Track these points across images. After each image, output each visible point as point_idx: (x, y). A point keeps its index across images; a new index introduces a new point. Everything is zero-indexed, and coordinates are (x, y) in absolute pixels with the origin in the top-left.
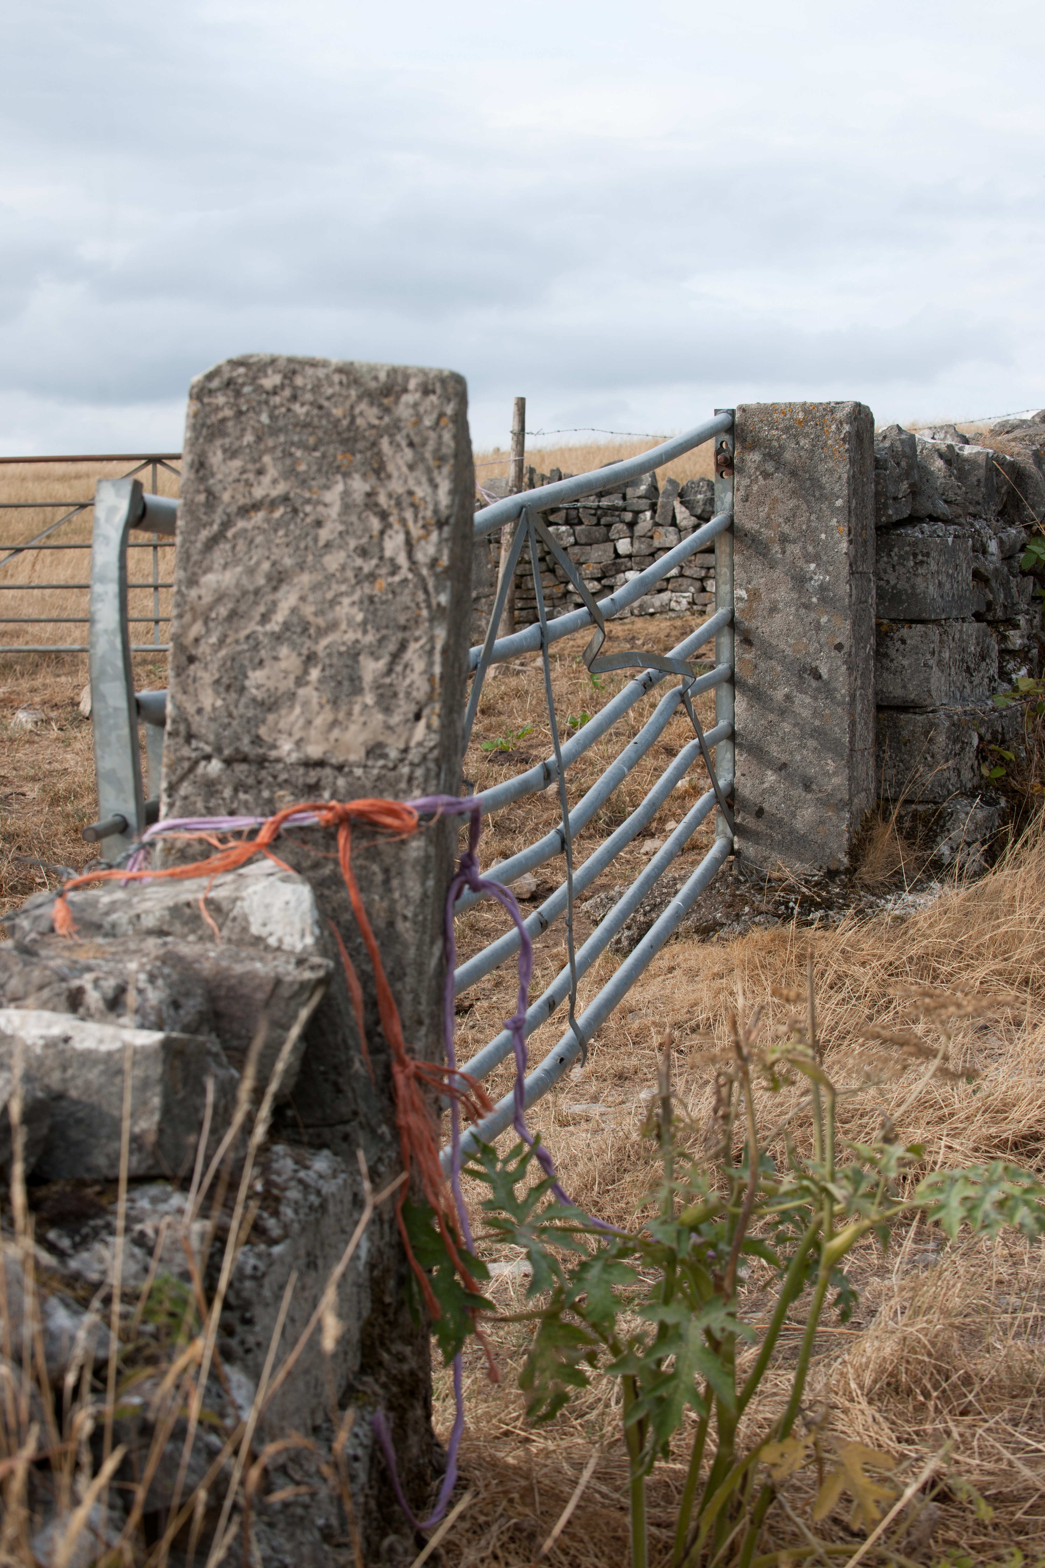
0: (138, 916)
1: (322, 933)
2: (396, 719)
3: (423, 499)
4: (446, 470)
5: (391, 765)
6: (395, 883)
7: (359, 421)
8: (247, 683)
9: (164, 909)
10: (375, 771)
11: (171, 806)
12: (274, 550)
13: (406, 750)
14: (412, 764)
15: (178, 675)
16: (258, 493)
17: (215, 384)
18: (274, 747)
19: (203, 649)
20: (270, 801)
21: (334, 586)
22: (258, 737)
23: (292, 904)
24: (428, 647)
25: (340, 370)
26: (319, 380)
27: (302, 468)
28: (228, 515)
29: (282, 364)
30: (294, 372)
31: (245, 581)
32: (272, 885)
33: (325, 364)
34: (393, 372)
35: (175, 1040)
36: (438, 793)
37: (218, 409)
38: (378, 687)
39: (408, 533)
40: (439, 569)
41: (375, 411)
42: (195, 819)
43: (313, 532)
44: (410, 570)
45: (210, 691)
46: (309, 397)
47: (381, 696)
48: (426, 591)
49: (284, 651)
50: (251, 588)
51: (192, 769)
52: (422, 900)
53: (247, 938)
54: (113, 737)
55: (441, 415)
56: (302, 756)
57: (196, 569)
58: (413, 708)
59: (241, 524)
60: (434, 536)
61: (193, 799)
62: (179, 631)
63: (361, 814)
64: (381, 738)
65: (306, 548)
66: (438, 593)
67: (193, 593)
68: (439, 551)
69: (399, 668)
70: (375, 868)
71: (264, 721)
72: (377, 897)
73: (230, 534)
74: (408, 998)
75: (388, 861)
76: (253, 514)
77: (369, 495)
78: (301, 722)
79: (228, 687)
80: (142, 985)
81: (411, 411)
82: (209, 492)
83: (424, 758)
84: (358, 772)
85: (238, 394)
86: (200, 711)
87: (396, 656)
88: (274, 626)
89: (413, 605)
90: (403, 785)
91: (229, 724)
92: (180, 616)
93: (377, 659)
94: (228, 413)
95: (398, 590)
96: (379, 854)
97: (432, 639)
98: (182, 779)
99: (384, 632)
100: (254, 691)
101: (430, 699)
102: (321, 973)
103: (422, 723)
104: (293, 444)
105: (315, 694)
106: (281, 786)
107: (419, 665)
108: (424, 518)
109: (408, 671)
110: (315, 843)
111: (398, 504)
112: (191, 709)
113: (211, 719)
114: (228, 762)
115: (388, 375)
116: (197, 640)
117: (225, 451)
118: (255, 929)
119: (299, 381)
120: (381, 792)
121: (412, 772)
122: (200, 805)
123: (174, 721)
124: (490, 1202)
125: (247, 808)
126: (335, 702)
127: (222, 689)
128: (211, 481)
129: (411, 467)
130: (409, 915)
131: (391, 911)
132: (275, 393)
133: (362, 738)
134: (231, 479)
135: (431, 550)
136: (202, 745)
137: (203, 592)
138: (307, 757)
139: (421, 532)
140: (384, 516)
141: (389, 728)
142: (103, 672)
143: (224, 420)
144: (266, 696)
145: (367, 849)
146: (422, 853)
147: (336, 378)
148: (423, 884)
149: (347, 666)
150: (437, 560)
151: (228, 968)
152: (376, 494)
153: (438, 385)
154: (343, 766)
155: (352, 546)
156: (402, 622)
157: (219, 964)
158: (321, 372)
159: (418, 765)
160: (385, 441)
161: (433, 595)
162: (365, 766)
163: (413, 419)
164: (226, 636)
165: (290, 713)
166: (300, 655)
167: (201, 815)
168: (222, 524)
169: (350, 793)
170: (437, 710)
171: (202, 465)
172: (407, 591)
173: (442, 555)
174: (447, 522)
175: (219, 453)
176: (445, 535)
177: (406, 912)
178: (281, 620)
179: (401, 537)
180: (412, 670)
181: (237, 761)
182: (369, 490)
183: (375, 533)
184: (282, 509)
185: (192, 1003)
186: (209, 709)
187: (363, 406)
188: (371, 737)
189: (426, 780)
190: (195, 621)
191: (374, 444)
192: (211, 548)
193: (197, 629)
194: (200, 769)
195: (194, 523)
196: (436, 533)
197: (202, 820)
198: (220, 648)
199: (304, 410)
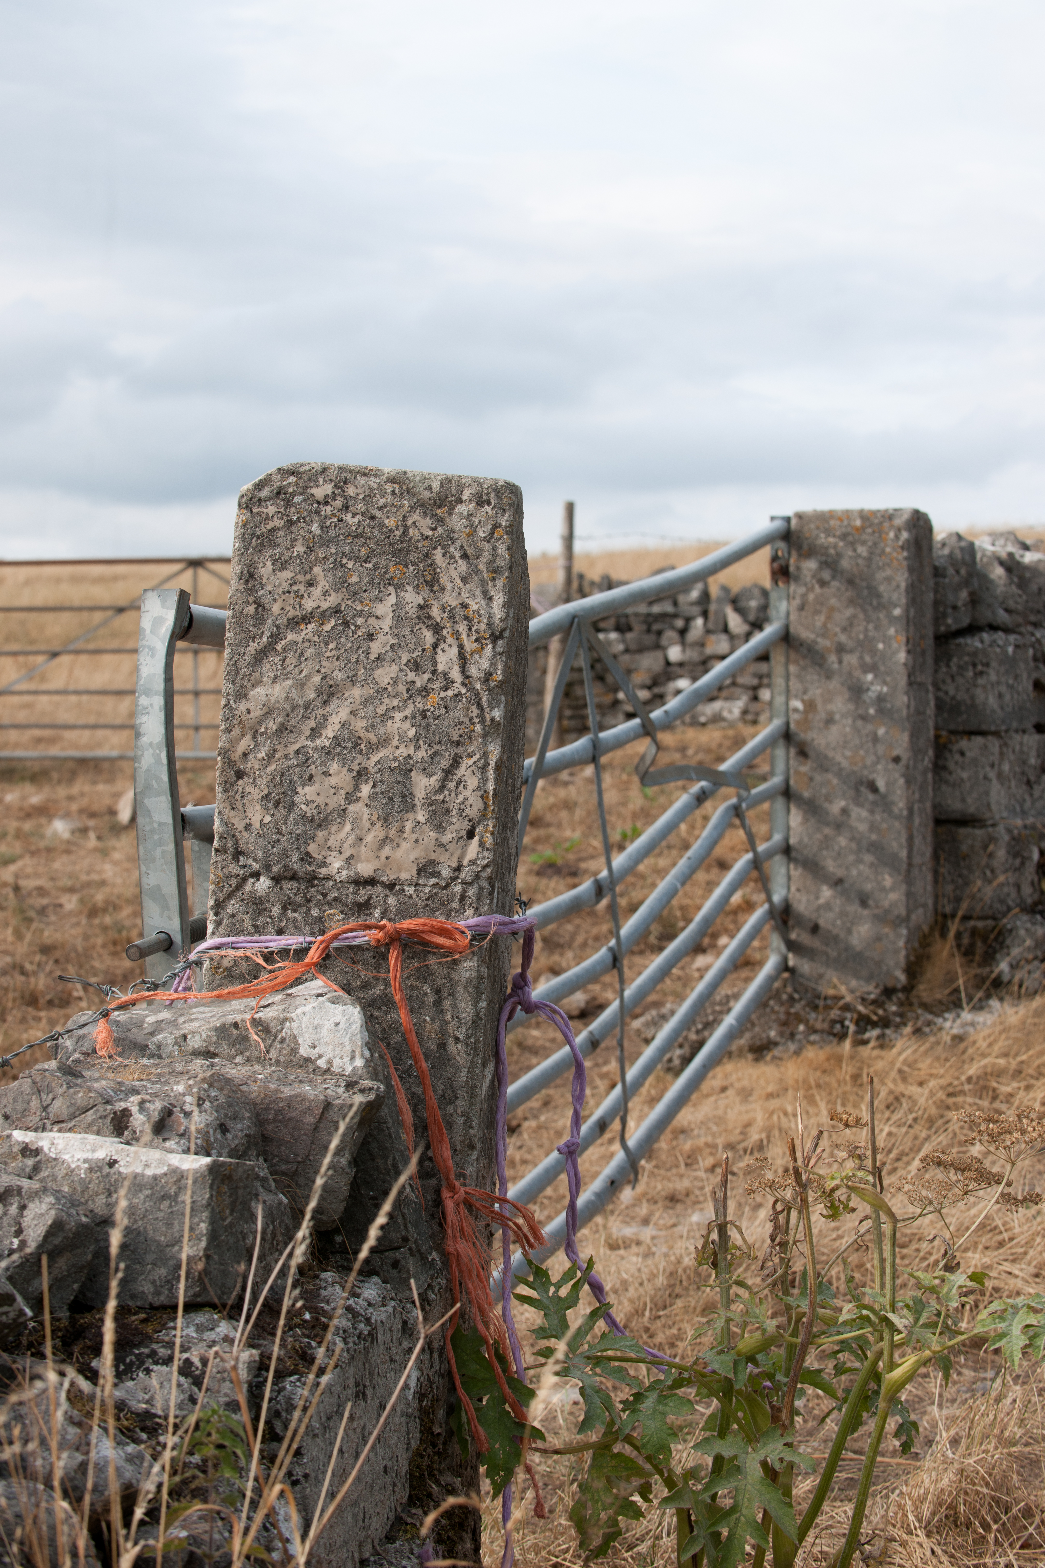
0: (185, 1037)
1: (372, 1055)
2: (448, 837)
3: (478, 611)
4: (500, 583)
5: (443, 884)
6: (447, 1004)
7: (412, 532)
8: (297, 799)
9: (210, 1029)
10: (427, 890)
11: (218, 924)
12: (325, 663)
13: (458, 869)
14: (464, 883)
15: (226, 791)
16: (309, 605)
17: (265, 493)
18: (324, 864)
19: (252, 764)
20: (320, 919)
21: (386, 701)
22: (307, 854)
23: (342, 1025)
24: (481, 764)
25: (392, 480)
26: (372, 490)
27: (354, 579)
28: (278, 627)
29: (333, 473)
31: (294, 695)
33: (377, 473)
34: (447, 481)
35: (223, 1164)
36: (491, 912)
37: (268, 518)
38: (430, 805)
39: (461, 647)
40: (493, 684)
41: (428, 521)
42: (243, 938)
43: (364, 645)
44: (463, 684)
45: (258, 807)
46: (361, 507)
47: (434, 812)
48: (480, 706)
49: (334, 767)
50: (301, 702)
51: (239, 887)
52: (474, 1022)
53: (295, 1060)
54: (158, 853)
55: (496, 526)
56: (352, 873)
57: (245, 682)
58: (466, 825)
59: (291, 637)
60: (488, 650)
61: (240, 917)
62: (228, 746)
63: (412, 933)
64: (433, 856)
65: (357, 661)
66: (492, 709)
67: (242, 707)
68: (493, 664)
69: (452, 785)
70: (426, 988)
71: (313, 839)
72: (428, 1019)
73: (279, 647)
74: (460, 1121)
75: (440, 981)
76: (303, 626)
77: (421, 607)
78: (352, 839)
79: (277, 803)
80: (187, 1108)
81: (465, 522)
82: (259, 604)
83: (477, 876)
84: (410, 890)
85: (288, 503)
86: (248, 827)
87: (448, 773)
88: (323, 741)
89: (466, 720)
90: (455, 904)
91: (278, 841)
92: (229, 730)
93: (430, 775)
94: (278, 522)
95: (452, 706)
96: (431, 974)
97: (485, 755)
98: (229, 897)
99: (437, 747)
100: (303, 807)
101: (483, 816)
102: (372, 1097)
103: (476, 841)
104: (344, 553)
105: (366, 810)
106: (330, 904)
107: (473, 782)
109: (461, 787)
110: (365, 963)
111: (452, 617)
112: (239, 825)
113: (259, 835)
114: (277, 880)
115: (441, 485)
116: (245, 755)
117: (274, 562)
118: (304, 1051)
119: (351, 491)
120: (433, 911)
121: (465, 891)
122: (247, 923)
123: (221, 838)
124: (542, 1329)
125: (296, 927)
126: (386, 819)
127: (270, 805)
128: (261, 592)
129: (465, 580)
130: (461, 1037)
131: (443, 1032)
132: (327, 503)
133: (413, 856)
134: (280, 591)
135: (485, 664)
136: (250, 862)
137: (252, 706)
138: (358, 874)
139: (475, 646)
140: (437, 629)
141: (442, 845)
142: (148, 787)
143: (274, 530)
144: (315, 812)
145: (418, 970)
146: (474, 974)
147: (389, 488)
148: (475, 1005)
149: (399, 783)
150: (491, 674)
151: (277, 1091)
152: (429, 606)
153: (492, 495)
154: (395, 885)
155: (404, 659)
156: (456, 737)
157: (267, 1087)
158: (373, 482)
159: (471, 884)
160: (438, 553)
161: (487, 710)
162: (417, 885)
163: (467, 530)
164: (275, 751)
165: (340, 830)
166: (351, 770)
167: (249, 934)
168: (272, 636)
169: (401, 912)
170: (490, 828)
171: (251, 575)
172: (460, 705)
173: (496, 669)
174: (501, 636)
175: (269, 563)
176: (499, 649)
177: (458, 1034)
178: (331, 734)
179: (455, 650)
180: (465, 787)
181: (286, 878)
182: (421, 602)
183: (428, 646)
184: (333, 622)
185: (239, 1126)
186: (258, 825)
187: (416, 517)
188: (423, 854)
189: (478, 899)
190: (243, 735)
191: (427, 556)
192: (260, 661)
193: (245, 743)
194: (248, 887)
195: (243, 635)
196: (490, 647)
197: (250, 938)
198: (269, 763)
199: (356, 520)
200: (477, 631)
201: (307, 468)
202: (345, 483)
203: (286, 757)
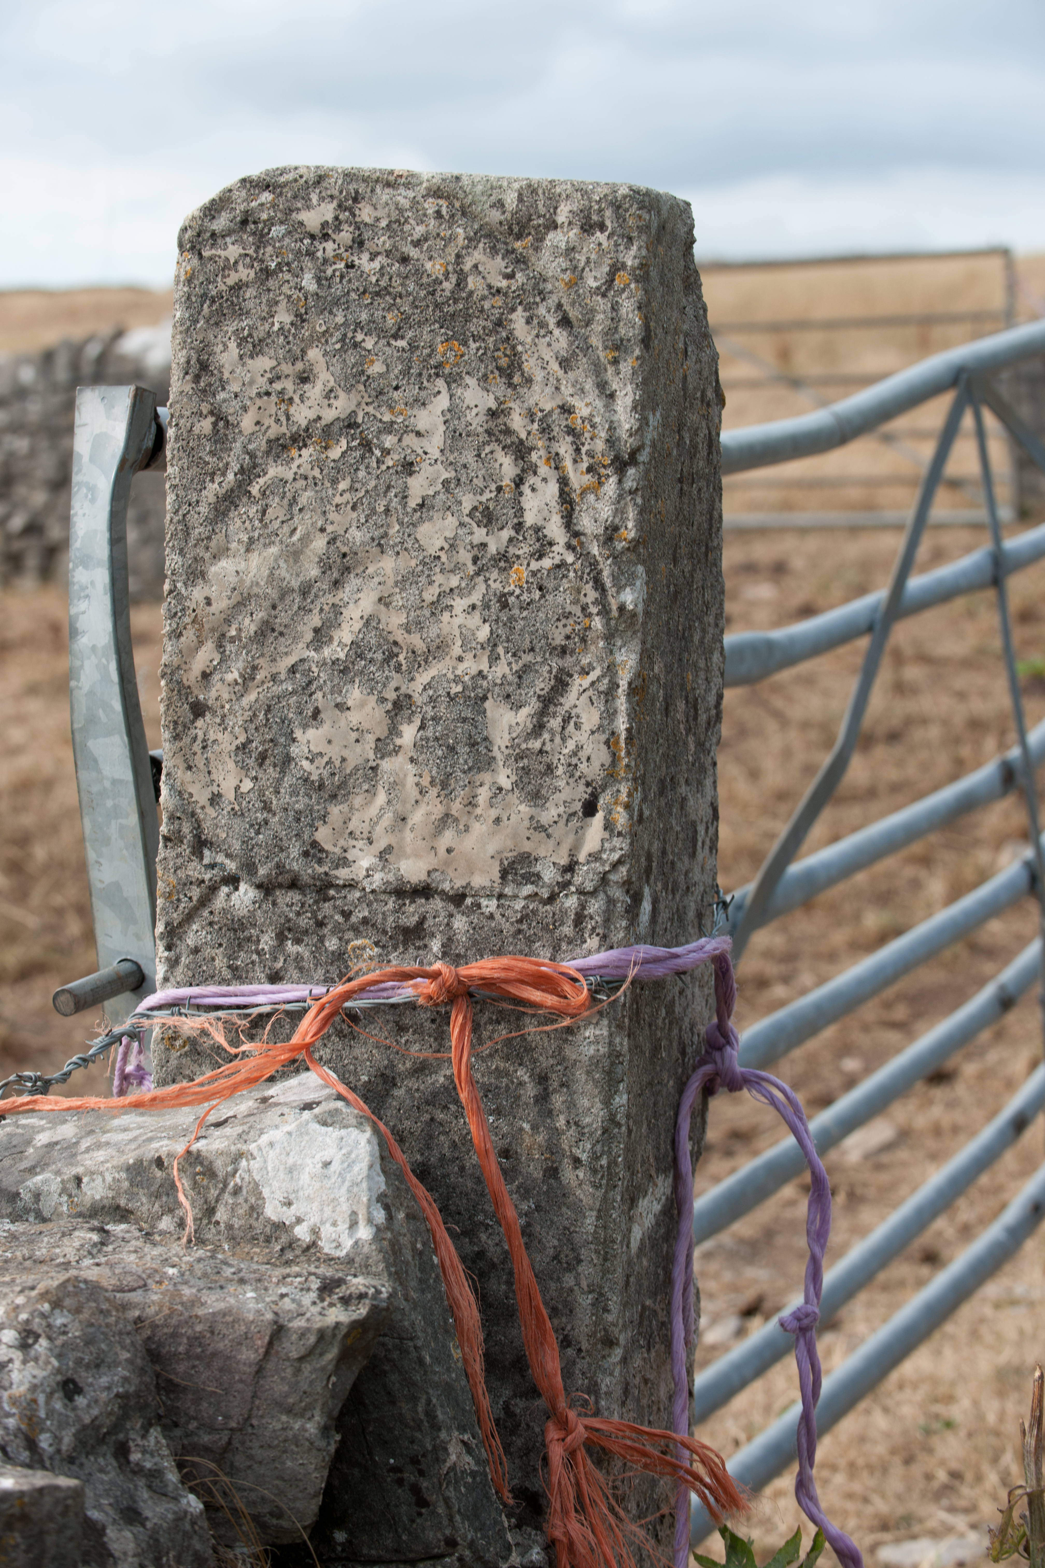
1: (390, 1217)
2: (550, 814)
3: (590, 418)
4: (627, 367)
5: (545, 894)
6: (558, 1100)
7: (472, 282)
8: (294, 750)
9: (119, 1169)
10: (519, 905)
11: (173, 963)
12: (332, 516)
13: (570, 868)
14: (581, 892)
15: (176, 737)
16: (302, 415)
17: (221, 223)
18: (343, 862)
19: (217, 691)
20: (339, 956)
21: (439, 578)
22: (315, 844)
23: (335, 1167)
24: (604, 685)
25: (436, 193)
26: (401, 211)
27: (377, 368)
28: (252, 455)
29: (334, 185)
30: (356, 198)
31: (283, 572)
32: (302, 1130)
33: (407, 181)
34: (529, 192)
36: (626, 943)
37: (228, 267)
38: (519, 757)
39: (563, 481)
40: (620, 546)
41: (499, 263)
42: (213, 989)
43: (398, 483)
44: (569, 547)
45: (231, 765)
46: (383, 241)
47: (526, 770)
48: (599, 585)
49: (355, 694)
50: (295, 584)
51: (205, 901)
52: (605, 1131)
55: (616, 268)
56: (391, 877)
57: (201, 552)
58: (581, 793)
59: (274, 471)
60: (610, 487)
61: (208, 952)
62: (176, 661)
63: (488, 983)
64: (527, 847)
65: (387, 511)
66: (620, 589)
67: (198, 594)
68: (619, 511)
69: (555, 723)
70: (522, 1074)
71: (324, 818)
72: (526, 1126)
73: (255, 490)
75: (545, 1062)
76: (294, 453)
77: (493, 414)
78: (388, 818)
79: (262, 758)
81: (563, 262)
82: (219, 417)
83: (604, 879)
85: (261, 239)
86: (215, 799)
87: (548, 702)
88: (335, 651)
89: (577, 610)
90: (567, 930)
91: (266, 822)
92: (177, 634)
93: (517, 707)
94: (245, 273)
95: (550, 584)
96: (529, 1050)
97: (611, 670)
98: (189, 918)
99: (527, 658)
100: (305, 764)
101: (611, 776)
102: (363, 1311)
103: (599, 819)
104: (358, 325)
105: (411, 769)
106: (355, 929)
107: (590, 717)
108: (590, 454)
109: (571, 727)
110: (419, 1030)
111: (546, 429)
112: (201, 796)
113: (234, 813)
114: (266, 888)
115: (520, 199)
116: (206, 676)
117: (242, 342)
119: (366, 213)
120: (530, 941)
121: (583, 906)
122: (220, 962)
123: (172, 818)
125: (301, 969)
126: (444, 784)
127: (251, 762)
128: (222, 396)
129: (565, 364)
130: (584, 1157)
131: (552, 1149)
132: (326, 237)
133: (492, 847)
134: (253, 392)
135: (606, 512)
136: (220, 858)
137: (213, 591)
138: (400, 879)
139: (587, 479)
140: (521, 451)
141: (540, 828)
143: (239, 287)
144: (326, 773)
145: (508, 1042)
146: (603, 1050)
147: (430, 206)
148: (607, 1102)
149: (464, 720)
150: (616, 529)
151: (195, 1302)
152: (506, 413)
153: (608, 213)
154: (463, 896)
155: (467, 507)
156: (559, 640)
157: (177, 1293)
158: (404, 197)
159: (593, 893)
160: (518, 318)
161: (611, 591)
162: (500, 896)
163: (567, 276)
164: (255, 668)
165: (368, 803)
166: (383, 700)
167: (224, 982)
168: (242, 471)
169: (475, 942)
170: (624, 797)
171: (204, 367)
172: (565, 584)
173: (624, 520)
174: (633, 460)
175: (232, 345)
176: (629, 484)
177: (578, 1152)
178: (347, 639)
179: (553, 488)
180: (578, 726)
181: (280, 886)
182: (493, 405)
183: (506, 482)
184: (344, 443)
185: (104, 1380)
186: (231, 796)
187: (478, 255)
188: (510, 844)
189: (607, 921)
190: (201, 643)
191: (499, 323)
192: (225, 514)
193: (206, 656)
194: (219, 901)
195: (195, 470)
196: (613, 480)
197: (224, 989)
198: (246, 689)
199: (376, 265)
200: (591, 454)
201: (290, 177)
202: (356, 200)
203: (274, 678)
